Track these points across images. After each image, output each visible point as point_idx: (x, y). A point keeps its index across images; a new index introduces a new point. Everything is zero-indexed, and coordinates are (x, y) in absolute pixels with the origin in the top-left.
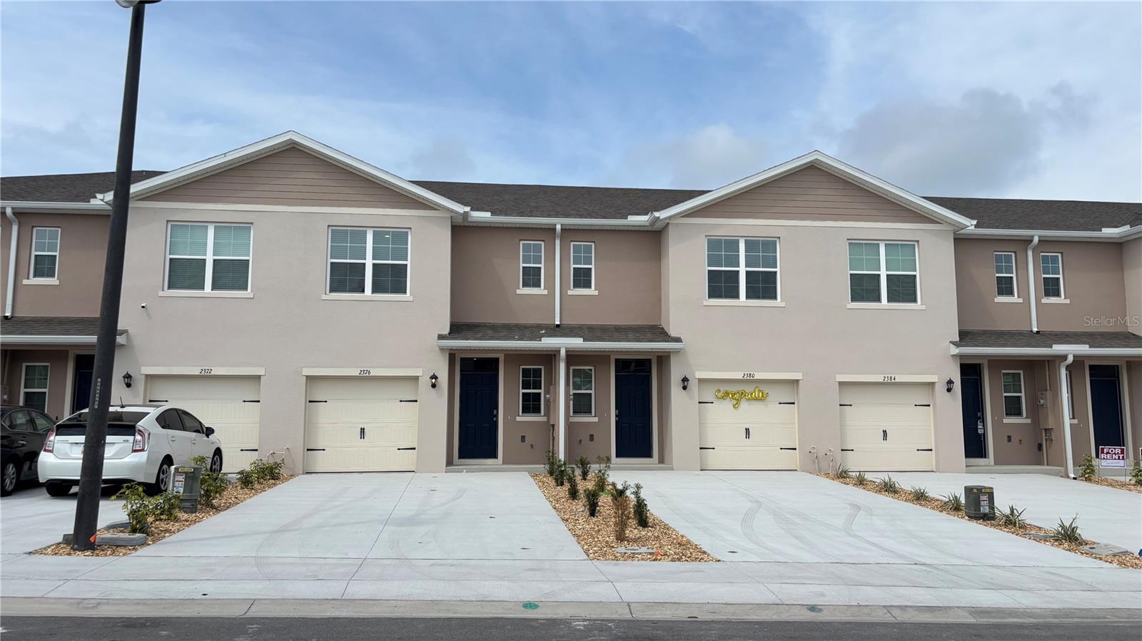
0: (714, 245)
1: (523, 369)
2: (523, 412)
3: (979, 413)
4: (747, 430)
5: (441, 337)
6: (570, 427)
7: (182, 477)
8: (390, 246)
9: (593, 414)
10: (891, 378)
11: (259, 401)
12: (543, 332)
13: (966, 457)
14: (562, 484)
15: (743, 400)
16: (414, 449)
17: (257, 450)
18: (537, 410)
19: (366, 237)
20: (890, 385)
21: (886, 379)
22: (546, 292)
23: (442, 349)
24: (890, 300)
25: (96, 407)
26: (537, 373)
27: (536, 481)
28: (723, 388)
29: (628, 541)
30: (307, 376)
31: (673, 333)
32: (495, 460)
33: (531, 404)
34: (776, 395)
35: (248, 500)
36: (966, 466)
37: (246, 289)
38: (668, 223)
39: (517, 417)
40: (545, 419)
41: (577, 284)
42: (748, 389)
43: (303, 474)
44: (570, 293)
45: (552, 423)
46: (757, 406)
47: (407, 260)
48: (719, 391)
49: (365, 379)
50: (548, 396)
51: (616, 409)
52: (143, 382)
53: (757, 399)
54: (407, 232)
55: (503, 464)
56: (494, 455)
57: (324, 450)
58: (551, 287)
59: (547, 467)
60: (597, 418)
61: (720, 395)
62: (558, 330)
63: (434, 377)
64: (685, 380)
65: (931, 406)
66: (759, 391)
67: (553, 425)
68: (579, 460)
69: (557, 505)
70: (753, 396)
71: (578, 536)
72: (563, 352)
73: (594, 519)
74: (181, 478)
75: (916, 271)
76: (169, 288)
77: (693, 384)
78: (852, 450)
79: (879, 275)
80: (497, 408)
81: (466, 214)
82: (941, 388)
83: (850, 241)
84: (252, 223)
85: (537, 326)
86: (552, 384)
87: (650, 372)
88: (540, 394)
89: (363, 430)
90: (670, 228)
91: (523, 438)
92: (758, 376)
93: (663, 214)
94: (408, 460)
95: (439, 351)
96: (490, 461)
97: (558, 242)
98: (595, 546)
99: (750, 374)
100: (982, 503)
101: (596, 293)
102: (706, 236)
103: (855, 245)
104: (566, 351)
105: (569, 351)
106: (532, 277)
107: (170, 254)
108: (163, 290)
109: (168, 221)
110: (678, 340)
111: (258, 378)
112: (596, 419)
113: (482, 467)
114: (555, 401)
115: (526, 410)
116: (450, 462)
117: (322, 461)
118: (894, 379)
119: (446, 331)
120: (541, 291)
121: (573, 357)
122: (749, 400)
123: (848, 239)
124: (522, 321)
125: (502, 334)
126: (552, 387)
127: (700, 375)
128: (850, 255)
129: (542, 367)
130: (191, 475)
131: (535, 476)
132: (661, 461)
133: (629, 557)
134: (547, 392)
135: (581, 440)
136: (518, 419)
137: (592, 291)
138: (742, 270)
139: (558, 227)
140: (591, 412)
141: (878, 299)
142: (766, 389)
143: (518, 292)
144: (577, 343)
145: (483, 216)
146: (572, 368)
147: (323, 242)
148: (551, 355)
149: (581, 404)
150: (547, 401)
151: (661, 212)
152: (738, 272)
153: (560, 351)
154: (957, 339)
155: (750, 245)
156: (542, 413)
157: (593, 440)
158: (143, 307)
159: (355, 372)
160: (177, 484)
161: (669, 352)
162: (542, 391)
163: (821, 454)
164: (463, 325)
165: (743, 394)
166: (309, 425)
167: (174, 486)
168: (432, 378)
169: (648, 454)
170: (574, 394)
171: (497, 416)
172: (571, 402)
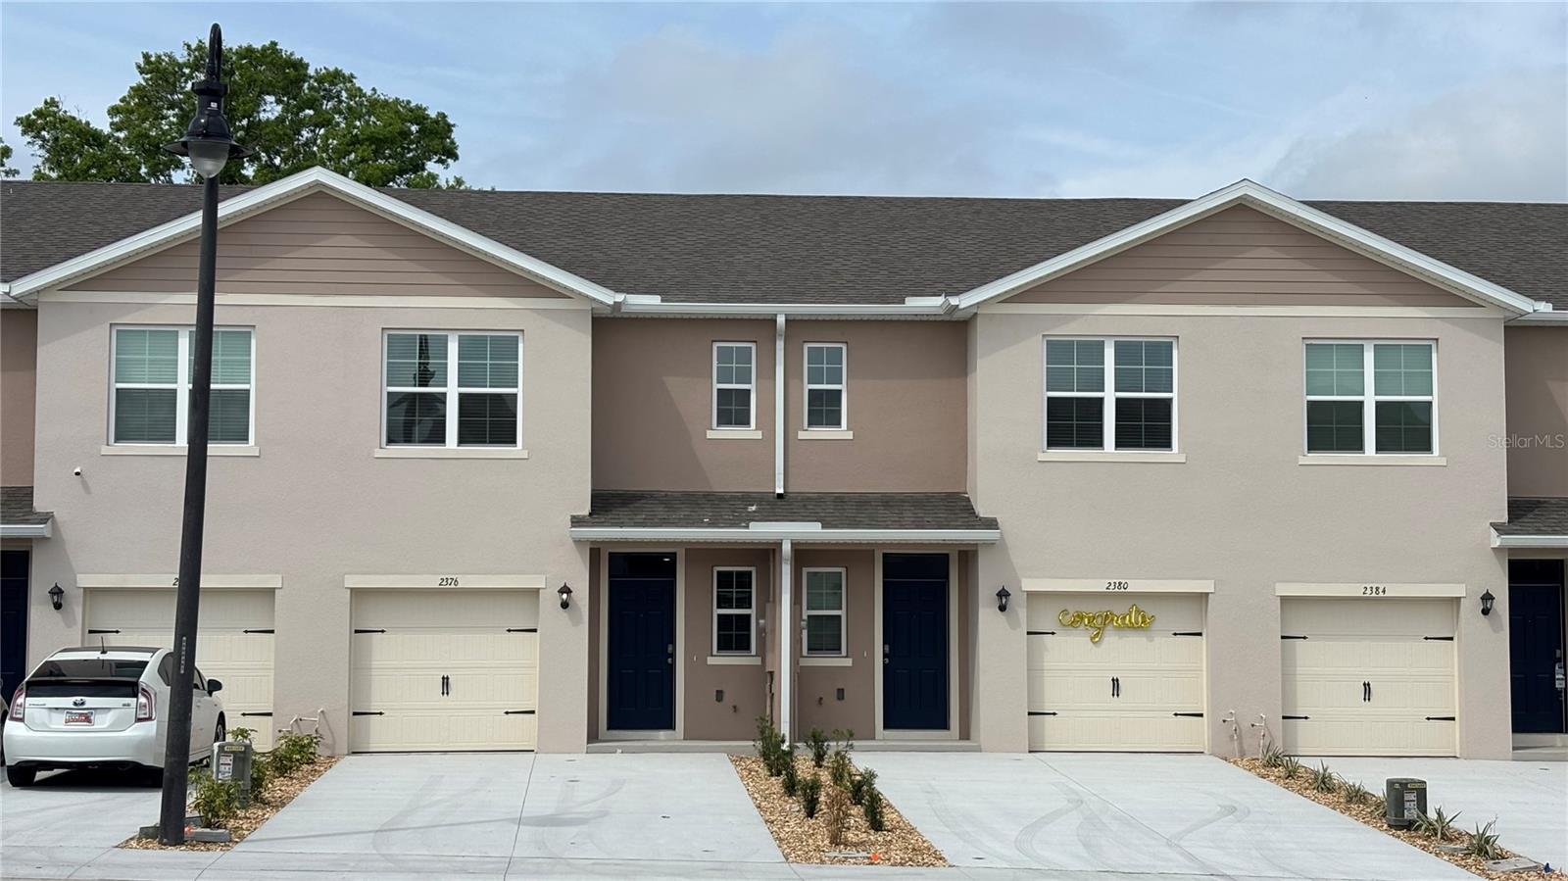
0: (1058, 351)
1: (718, 572)
2: (719, 649)
3: (1558, 652)
4: (1115, 682)
5: (577, 521)
6: (799, 675)
7: (229, 758)
8: (488, 362)
9: (844, 653)
10: (1377, 589)
11: (272, 632)
12: (754, 508)
13: (1513, 731)
14: (779, 774)
15: (1109, 627)
16: (533, 712)
17: (270, 714)
18: (743, 645)
19: (446, 347)
20: (1374, 602)
21: (1369, 591)
22: (759, 435)
23: (578, 542)
24: (1380, 447)
25: (182, 672)
26: (744, 580)
27: (739, 769)
28: (1073, 608)
29: (846, 845)
30: (352, 589)
31: (982, 510)
32: (669, 732)
33: (734, 635)
34: (1170, 619)
35: (302, 794)
36: (1514, 749)
37: (245, 438)
38: (976, 314)
39: (709, 658)
40: (757, 661)
41: (815, 420)
42: (1119, 609)
43: (348, 755)
44: (802, 435)
45: (768, 669)
46: (1134, 642)
47: (516, 387)
48: (1065, 612)
49: (448, 594)
50: (762, 621)
51: (884, 643)
52: (81, 599)
53: (1133, 627)
54: (517, 337)
55: (685, 739)
56: (668, 724)
57: (381, 714)
58: (767, 425)
59: (759, 744)
60: (851, 660)
61: (1068, 619)
62: (781, 506)
63: (566, 590)
64: (1003, 594)
65: (1456, 639)
66: (1138, 612)
67: (771, 673)
68: (810, 734)
69: (763, 804)
70: (1127, 622)
71: (781, 840)
72: (787, 548)
73: (811, 821)
74: (229, 760)
75: (1431, 394)
76: (117, 439)
77: (1017, 602)
78: (1306, 718)
79: (1361, 403)
80: (673, 641)
81: (617, 305)
82: (1471, 608)
83: (1309, 342)
84: (254, 326)
85: (743, 497)
86: (769, 601)
87: (947, 577)
88: (748, 617)
89: (445, 681)
90: (979, 321)
91: (720, 695)
92: (1134, 586)
93: (965, 301)
94: (524, 731)
95: (573, 544)
96: (662, 734)
97: (780, 345)
98: (800, 850)
99: (1120, 584)
100: (1407, 805)
101: (849, 435)
102: (1044, 336)
103: (1316, 350)
104: (792, 544)
105: (799, 544)
106: (733, 409)
107: (116, 382)
108: (108, 445)
109: (111, 324)
110: (991, 524)
111: (270, 592)
112: (848, 662)
113: (649, 744)
114: (773, 631)
115: (725, 645)
116: (593, 736)
117: (378, 733)
118: (1384, 591)
119: (585, 510)
120: (750, 432)
121: (805, 554)
122: (1119, 628)
123: (1303, 338)
124: (717, 488)
125: (682, 514)
126: (768, 606)
127: (1029, 585)
128: (1307, 368)
129: (753, 569)
130: (242, 755)
131: (737, 759)
132: (965, 735)
133: (839, 861)
134: (761, 614)
135: (821, 699)
136: (711, 661)
137: (842, 432)
138: (1110, 396)
139: (781, 320)
140: (839, 649)
141: (1359, 446)
142: (1149, 609)
143: (710, 435)
144: (811, 531)
145: (647, 302)
146: (805, 570)
147: (376, 357)
148: (767, 550)
149: (822, 635)
150: (761, 631)
151: (962, 297)
152: (1101, 400)
153: (781, 544)
154: (1505, 519)
155: (1125, 351)
156: (753, 652)
157: (843, 698)
158: (77, 474)
159: (433, 582)
160: (222, 768)
161: (977, 544)
162: (752, 612)
163: (1245, 725)
164: (613, 496)
165: (1107, 618)
166: (358, 670)
167: (218, 771)
168: (561, 591)
169: (943, 724)
170: (809, 616)
171: (673, 655)
172: (805, 633)
